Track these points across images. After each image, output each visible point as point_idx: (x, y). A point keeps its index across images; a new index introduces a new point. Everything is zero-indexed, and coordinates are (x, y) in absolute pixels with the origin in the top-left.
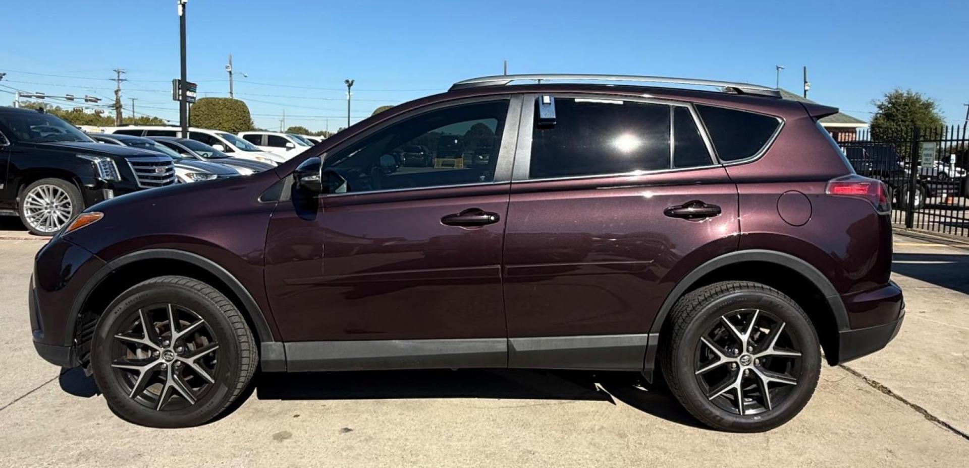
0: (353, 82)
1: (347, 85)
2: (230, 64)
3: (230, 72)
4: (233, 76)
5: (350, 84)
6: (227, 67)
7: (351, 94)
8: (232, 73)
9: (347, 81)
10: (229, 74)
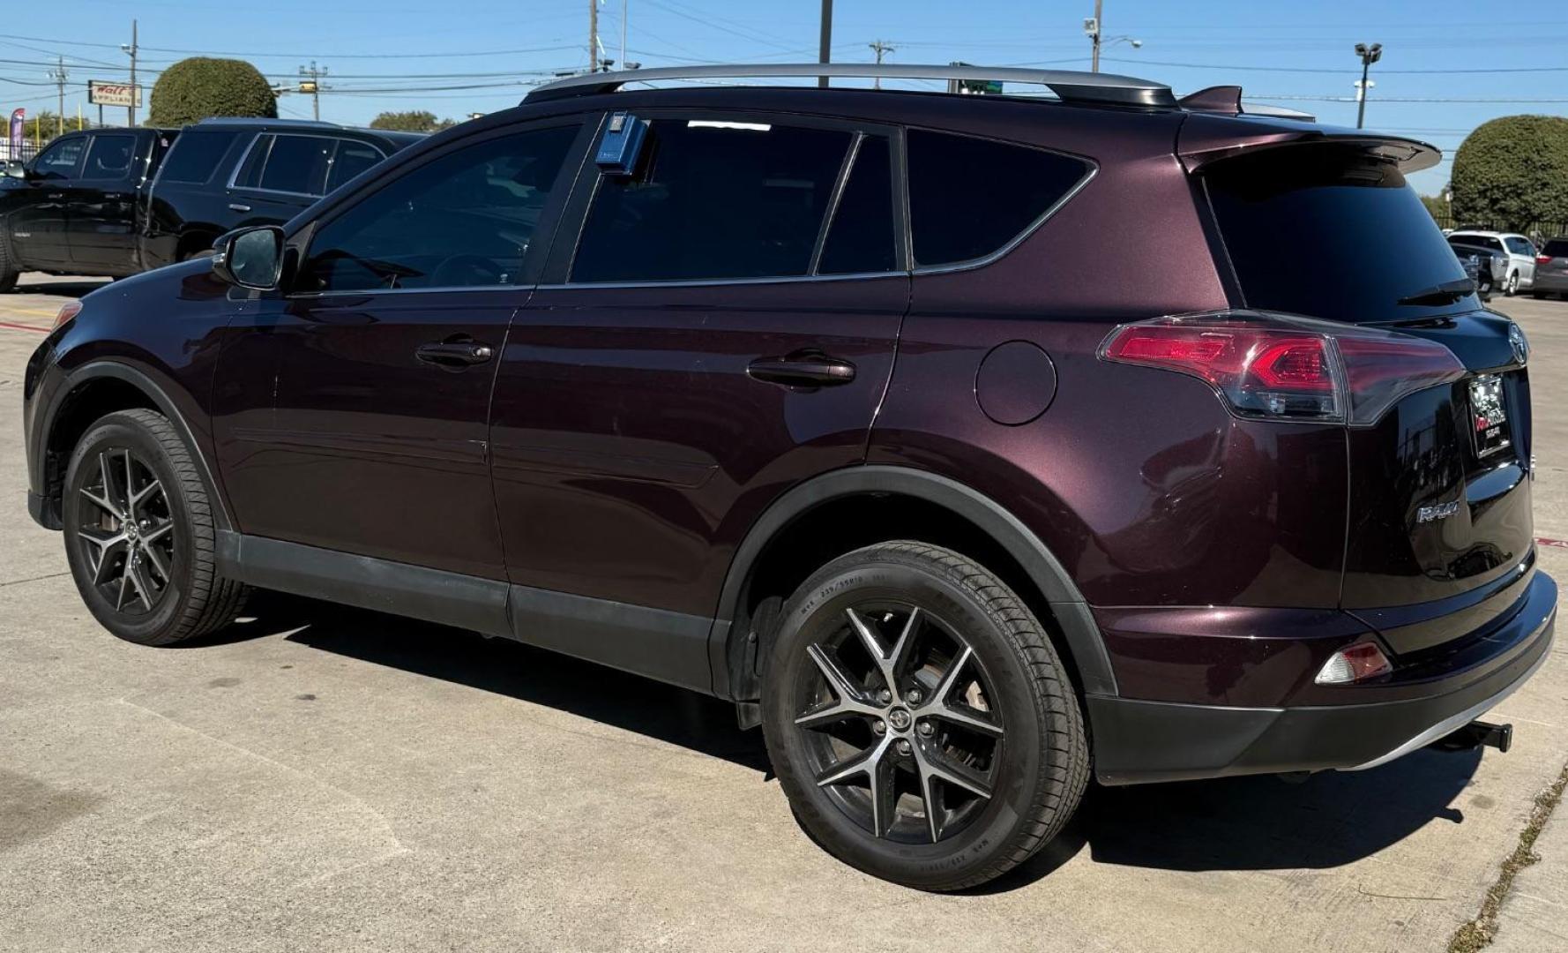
0: (1376, 48)
1: (1361, 58)
2: (1098, 16)
3: (1096, 38)
4: (1102, 47)
5: (1370, 56)
6: (1088, 25)
7: (1369, 83)
8: (1101, 39)
9: (1360, 49)
10: (1092, 40)
